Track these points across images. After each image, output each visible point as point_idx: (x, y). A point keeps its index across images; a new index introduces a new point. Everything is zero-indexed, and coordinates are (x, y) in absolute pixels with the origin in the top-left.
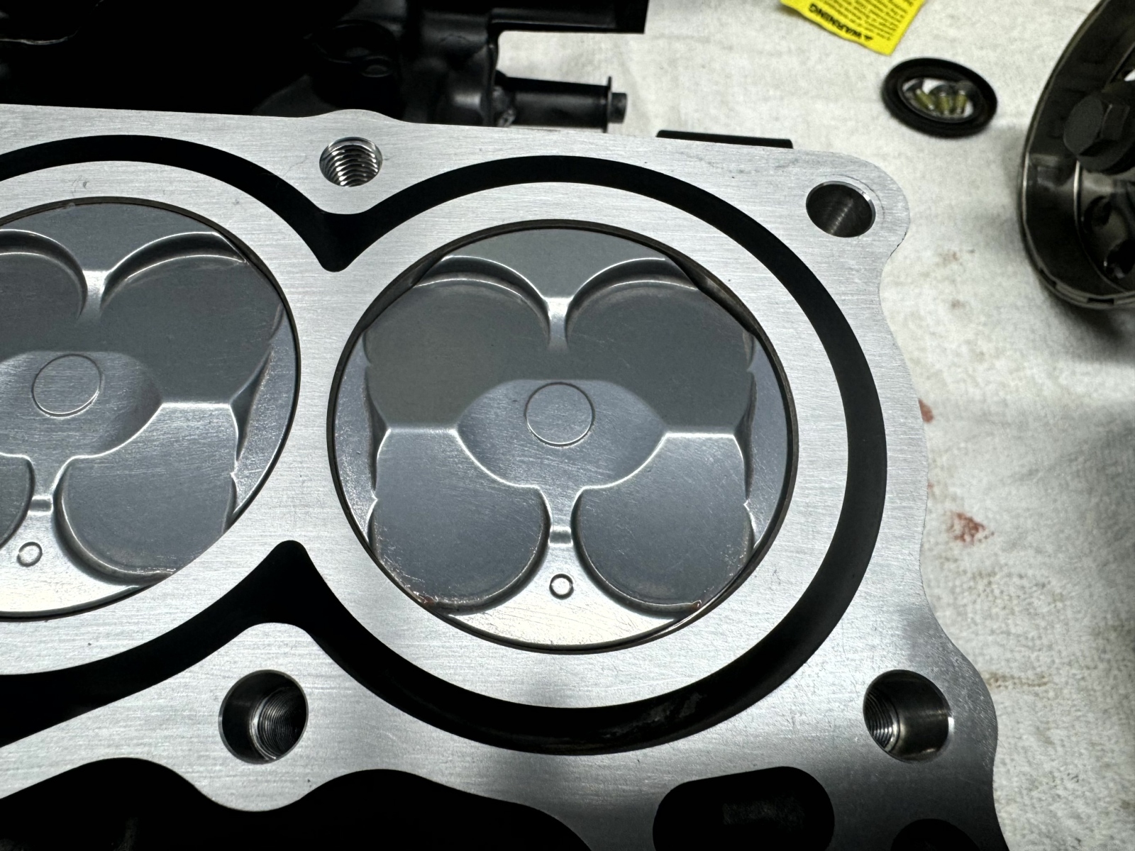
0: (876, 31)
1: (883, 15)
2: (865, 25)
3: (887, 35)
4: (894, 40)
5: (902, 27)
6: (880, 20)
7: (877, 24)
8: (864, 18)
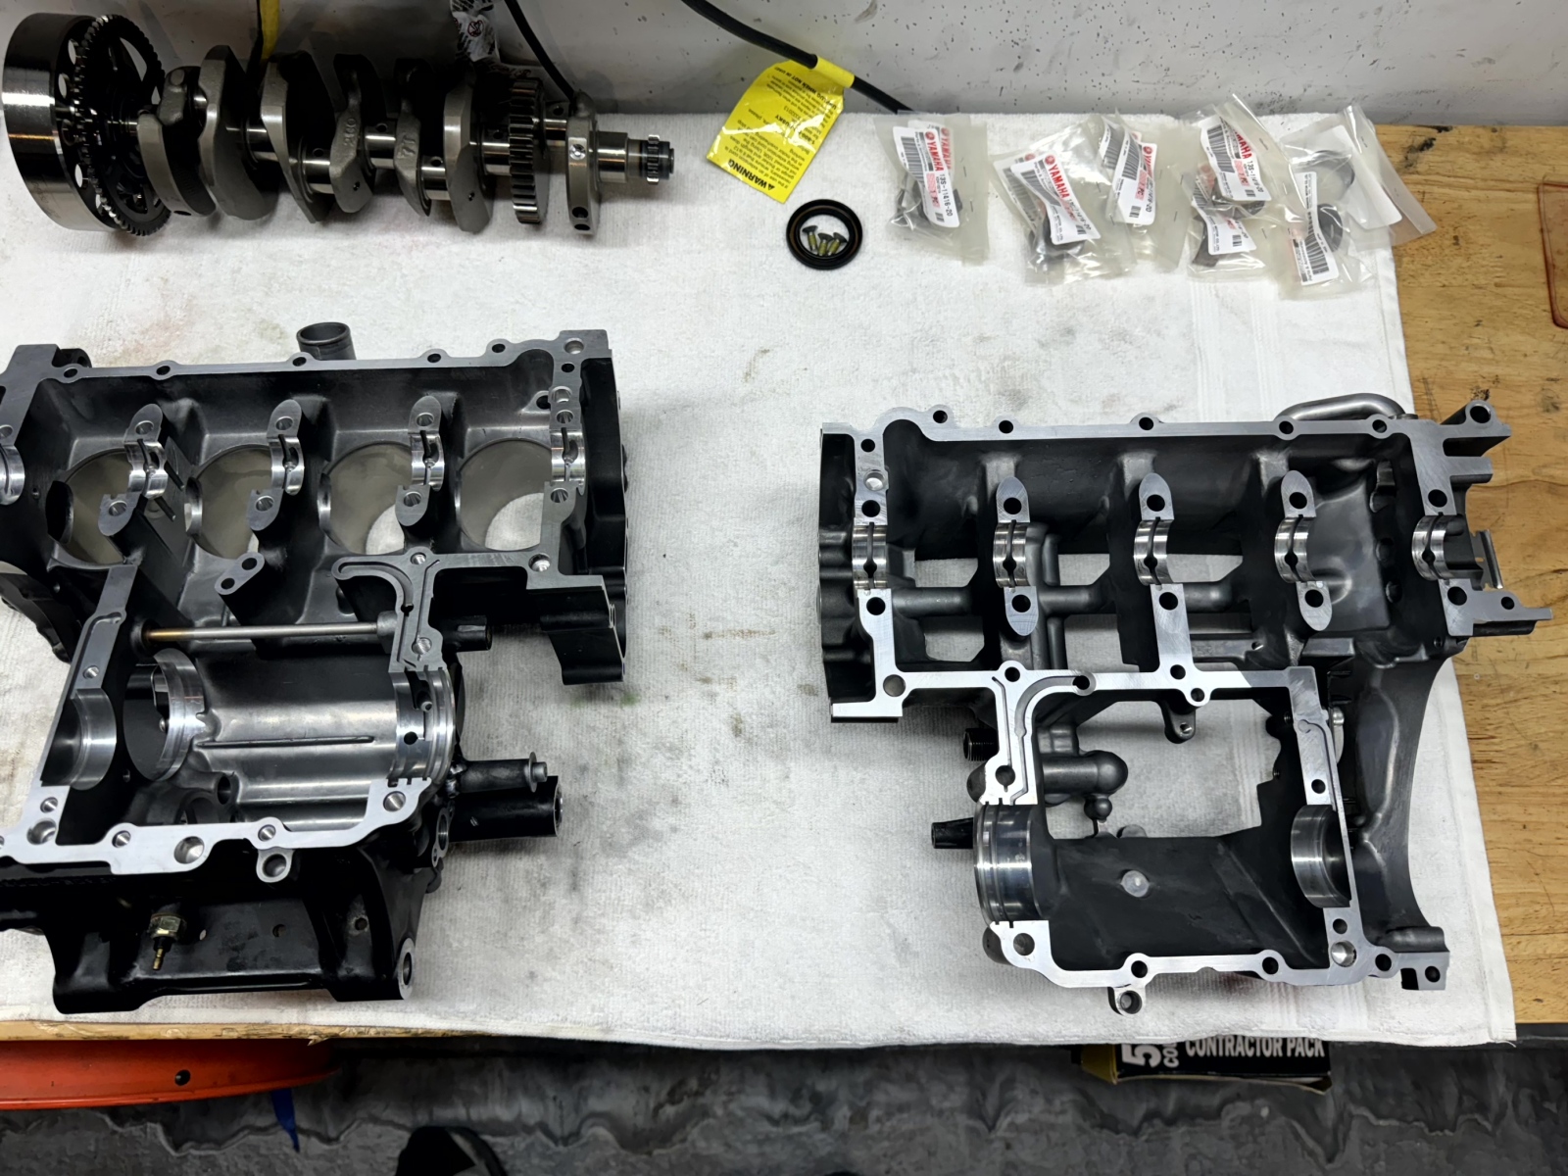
0: (778, 179)
1: (785, 164)
2: (771, 175)
3: (786, 183)
4: (791, 187)
5: (799, 173)
6: (782, 169)
7: (780, 173)
8: (770, 168)
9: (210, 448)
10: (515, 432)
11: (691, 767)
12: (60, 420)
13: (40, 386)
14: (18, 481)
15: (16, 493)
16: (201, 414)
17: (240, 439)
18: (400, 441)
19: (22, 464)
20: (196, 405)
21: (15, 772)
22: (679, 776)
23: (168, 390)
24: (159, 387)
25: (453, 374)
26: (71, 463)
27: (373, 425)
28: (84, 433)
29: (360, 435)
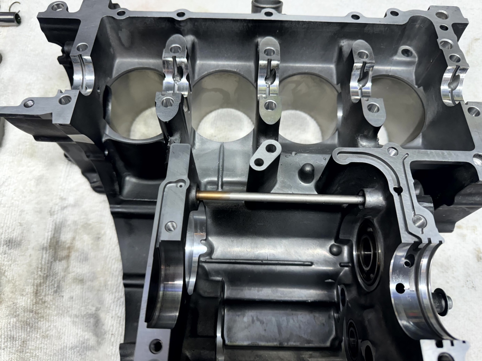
9: (200, 70)
10: (387, 71)
11: (454, 278)
12: (110, 45)
13: (102, 20)
14: (90, 80)
15: (90, 88)
16: (197, 47)
17: (218, 66)
18: (317, 72)
19: (93, 69)
20: (196, 40)
21: (70, 254)
22: (448, 283)
23: (182, 28)
24: (177, 26)
25: (366, 29)
26: (115, 74)
27: (301, 61)
28: (122, 56)
29: (292, 67)
